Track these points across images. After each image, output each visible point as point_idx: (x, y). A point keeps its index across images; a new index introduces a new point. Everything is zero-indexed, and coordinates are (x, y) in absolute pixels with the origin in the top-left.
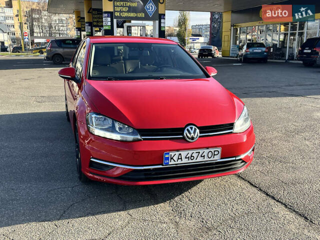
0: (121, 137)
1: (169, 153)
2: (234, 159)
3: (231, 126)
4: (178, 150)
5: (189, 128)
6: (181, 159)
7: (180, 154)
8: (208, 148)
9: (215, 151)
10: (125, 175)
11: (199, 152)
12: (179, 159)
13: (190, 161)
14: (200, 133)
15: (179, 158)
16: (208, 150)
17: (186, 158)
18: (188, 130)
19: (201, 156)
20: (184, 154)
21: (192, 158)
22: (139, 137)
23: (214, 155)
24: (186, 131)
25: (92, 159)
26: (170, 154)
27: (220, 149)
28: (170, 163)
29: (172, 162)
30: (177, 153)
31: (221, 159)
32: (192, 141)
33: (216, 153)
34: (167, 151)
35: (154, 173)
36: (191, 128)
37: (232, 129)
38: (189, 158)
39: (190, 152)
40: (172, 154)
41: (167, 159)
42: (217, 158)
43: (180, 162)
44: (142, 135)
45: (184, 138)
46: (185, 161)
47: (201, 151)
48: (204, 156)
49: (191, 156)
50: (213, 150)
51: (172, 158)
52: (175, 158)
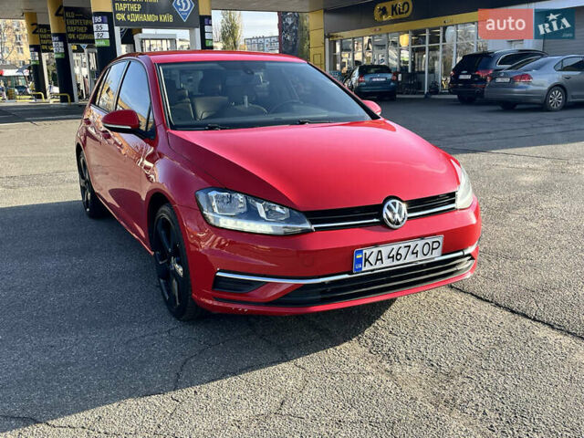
0: (273, 227)
1: (362, 251)
2: (461, 253)
3: (451, 197)
4: (376, 245)
5: (390, 203)
6: (381, 259)
7: (380, 251)
8: (422, 237)
9: (434, 242)
10: (286, 296)
11: (409, 246)
12: (377, 260)
13: (396, 263)
14: (409, 211)
15: (378, 258)
16: (424, 241)
17: (389, 257)
18: (389, 208)
19: (413, 253)
20: (385, 250)
21: (399, 257)
22: (308, 226)
23: (433, 249)
24: (386, 209)
25: (218, 274)
26: (364, 252)
27: (440, 239)
28: (363, 269)
29: (368, 267)
30: (375, 250)
31: (443, 255)
32: (397, 227)
33: (435, 245)
34: (358, 247)
35: (329, 289)
36: (394, 204)
37: (453, 202)
38: (393, 257)
39: (396, 247)
40: (367, 251)
41: (359, 261)
42: (437, 256)
43: (379, 265)
44: (312, 223)
45: (383, 224)
46: (387, 263)
47: (412, 244)
48: (417, 253)
49: (398, 254)
50: (430, 240)
51: (367, 260)
52: (372, 259)
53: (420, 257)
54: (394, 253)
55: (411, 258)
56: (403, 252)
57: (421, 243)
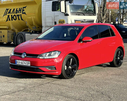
43: (19, 64)
52: (18, 62)
53: (26, 65)
54: (21, 62)
55: (24, 64)
56: (23, 62)
57: (26, 62)
